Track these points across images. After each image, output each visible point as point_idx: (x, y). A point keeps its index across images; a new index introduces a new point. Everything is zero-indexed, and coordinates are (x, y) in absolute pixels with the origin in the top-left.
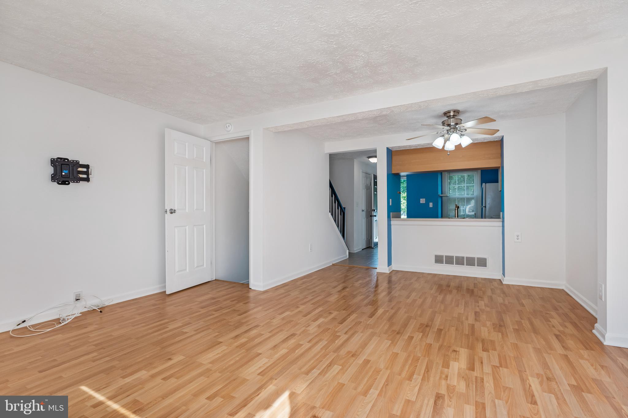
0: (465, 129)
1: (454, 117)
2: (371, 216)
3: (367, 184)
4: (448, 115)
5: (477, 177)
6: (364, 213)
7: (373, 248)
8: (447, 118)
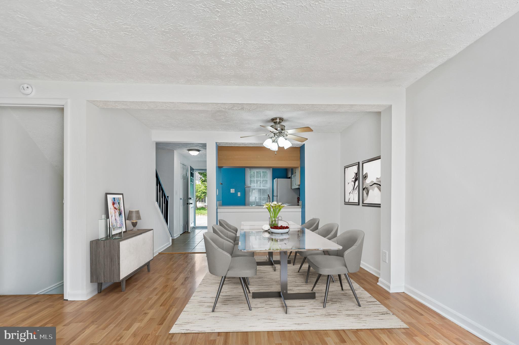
0: (286, 135)
1: (280, 123)
2: (188, 204)
3: (184, 174)
4: (275, 121)
5: (269, 174)
6: (182, 201)
7: (189, 233)
8: (274, 124)
